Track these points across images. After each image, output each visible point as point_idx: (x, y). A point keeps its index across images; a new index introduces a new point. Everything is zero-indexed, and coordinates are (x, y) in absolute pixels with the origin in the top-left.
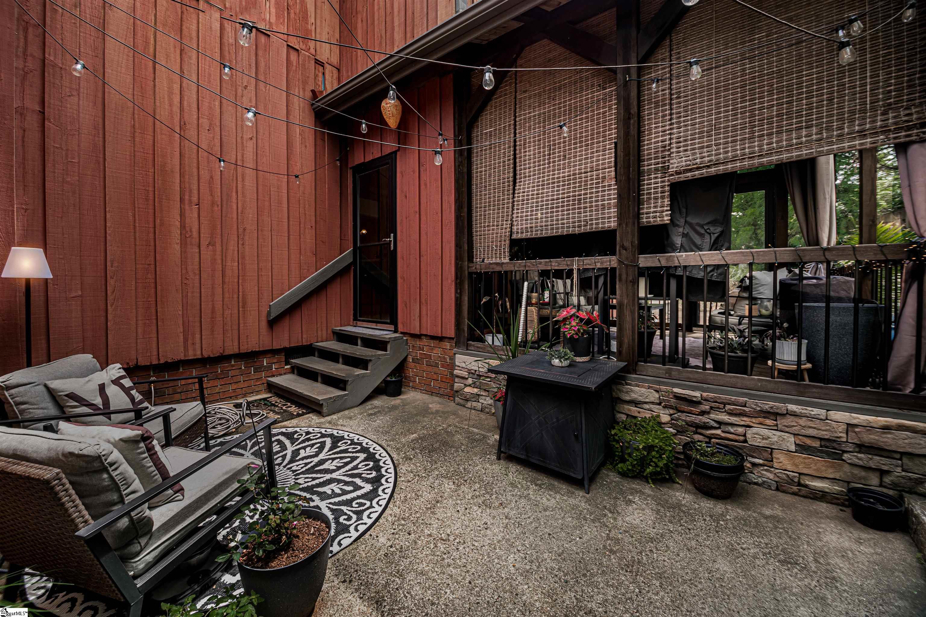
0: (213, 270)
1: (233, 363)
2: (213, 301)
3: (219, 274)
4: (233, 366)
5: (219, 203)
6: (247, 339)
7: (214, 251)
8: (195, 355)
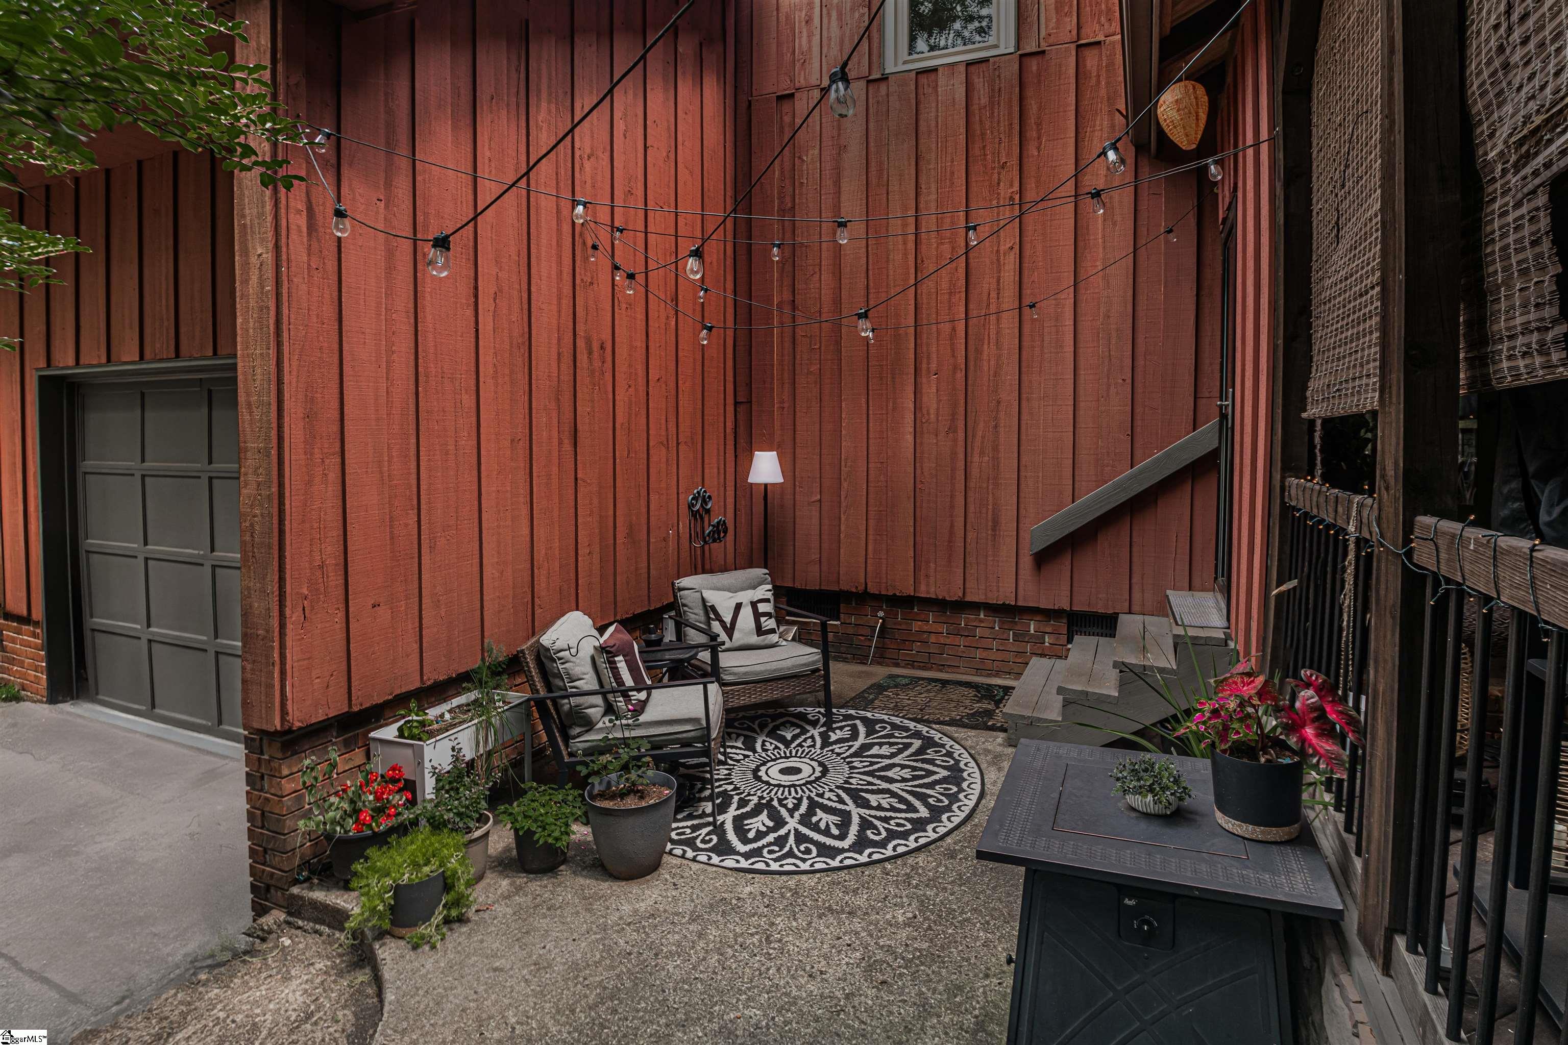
0: (953, 470)
1: (982, 616)
2: (951, 516)
3: (960, 475)
4: (981, 621)
5: (963, 366)
6: (998, 582)
7: (955, 440)
8: (928, 592)
